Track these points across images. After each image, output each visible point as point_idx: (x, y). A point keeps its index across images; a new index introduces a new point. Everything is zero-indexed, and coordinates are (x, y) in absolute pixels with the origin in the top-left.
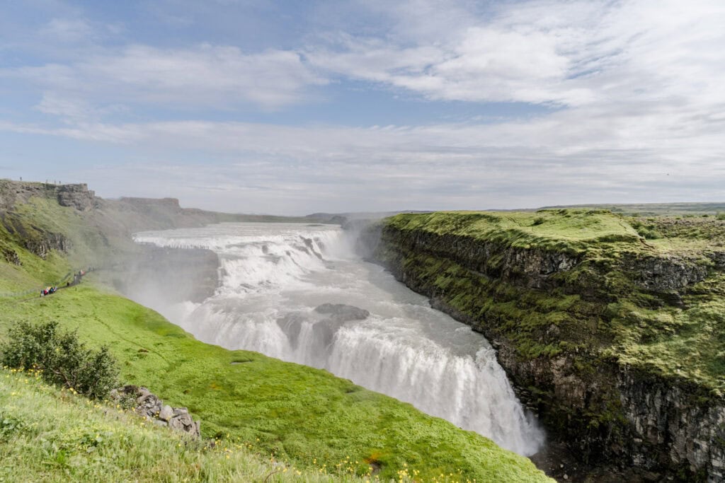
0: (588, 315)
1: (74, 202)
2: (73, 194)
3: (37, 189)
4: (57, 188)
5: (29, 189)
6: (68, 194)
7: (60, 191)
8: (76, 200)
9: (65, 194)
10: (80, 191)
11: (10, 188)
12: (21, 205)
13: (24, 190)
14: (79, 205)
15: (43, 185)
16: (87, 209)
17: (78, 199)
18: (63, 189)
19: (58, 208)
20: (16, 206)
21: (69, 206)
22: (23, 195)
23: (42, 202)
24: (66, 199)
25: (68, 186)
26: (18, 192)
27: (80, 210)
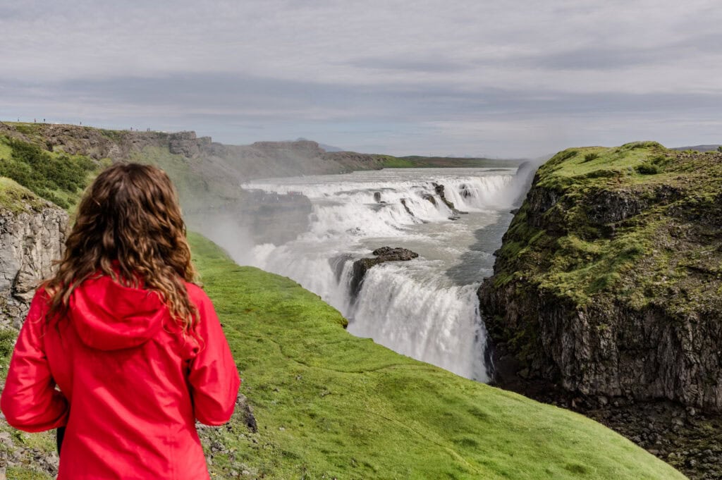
0: (543, 248)
1: (182, 149)
2: (181, 142)
3: (152, 138)
4: (169, 137)
5: (144, 138)
6: (177, 142)
7: (171, 139)
8: (185, 148)
9: (175, 142)
10: (188, 139)
11: (128, 138)
12: (135, 154)
13: (140, 140)
14: (187, 152)
15: (157, 134)
16: (194, 157)
17: (186, 147)
18: (174, 137)
19: (168, 156)
20: (131, 154)
21: (179, 153)
22: (139, 144)
23: (155, 151)
24: (175, 147)
25: (178, 134)
26: (134, 142)
27: (188, 157)
